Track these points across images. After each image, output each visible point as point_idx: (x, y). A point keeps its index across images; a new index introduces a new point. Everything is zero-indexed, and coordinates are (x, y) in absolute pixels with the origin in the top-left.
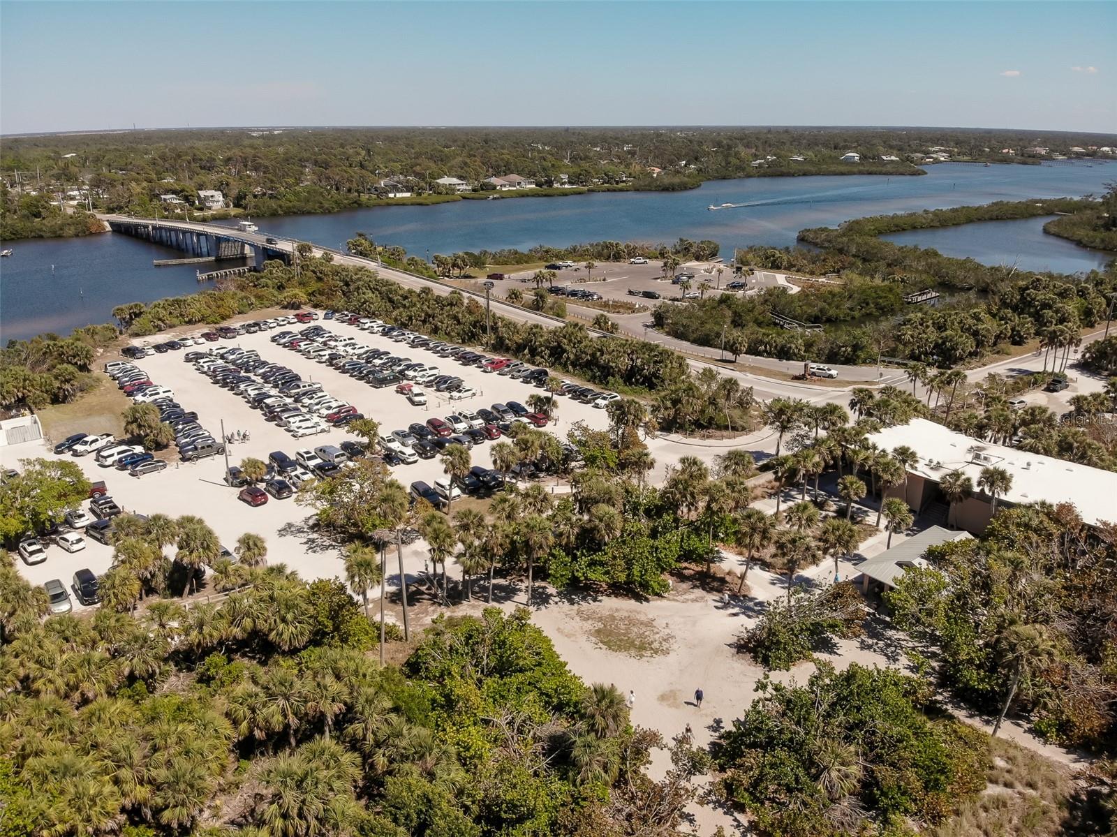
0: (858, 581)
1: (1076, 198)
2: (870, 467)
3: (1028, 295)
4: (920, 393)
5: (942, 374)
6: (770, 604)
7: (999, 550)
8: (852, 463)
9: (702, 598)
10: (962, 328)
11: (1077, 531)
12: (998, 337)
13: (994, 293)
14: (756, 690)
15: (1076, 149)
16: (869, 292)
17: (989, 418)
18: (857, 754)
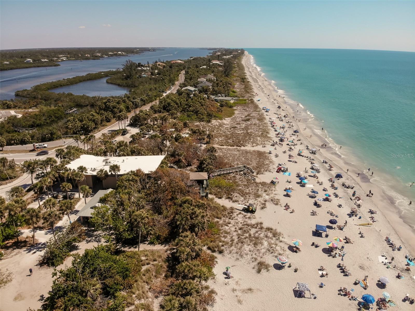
0: (79, 220)
1: (114, 70)
2: (70, 177)
3: (107, 105)
4: (81, 146)
5: (86, 137)
6: (47, 242)
7: (122, 191)
8: (63, 177)
9: (19, 252)
10: (89, 120)
11: (144, 177)
12: (101, 121)
13: (96, 106)
14: (53, 277)
15: (110, 53)
16: (51, 112)
17: (106, 149)
18: (97, 280)
